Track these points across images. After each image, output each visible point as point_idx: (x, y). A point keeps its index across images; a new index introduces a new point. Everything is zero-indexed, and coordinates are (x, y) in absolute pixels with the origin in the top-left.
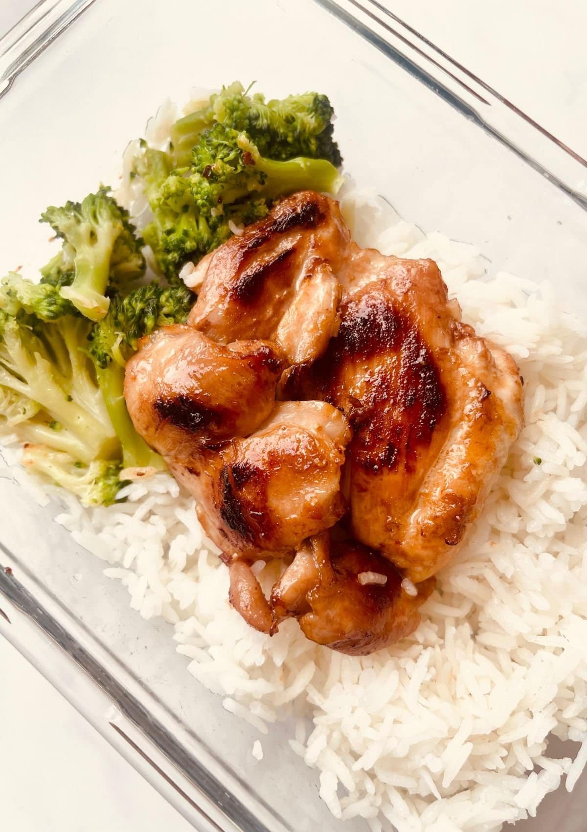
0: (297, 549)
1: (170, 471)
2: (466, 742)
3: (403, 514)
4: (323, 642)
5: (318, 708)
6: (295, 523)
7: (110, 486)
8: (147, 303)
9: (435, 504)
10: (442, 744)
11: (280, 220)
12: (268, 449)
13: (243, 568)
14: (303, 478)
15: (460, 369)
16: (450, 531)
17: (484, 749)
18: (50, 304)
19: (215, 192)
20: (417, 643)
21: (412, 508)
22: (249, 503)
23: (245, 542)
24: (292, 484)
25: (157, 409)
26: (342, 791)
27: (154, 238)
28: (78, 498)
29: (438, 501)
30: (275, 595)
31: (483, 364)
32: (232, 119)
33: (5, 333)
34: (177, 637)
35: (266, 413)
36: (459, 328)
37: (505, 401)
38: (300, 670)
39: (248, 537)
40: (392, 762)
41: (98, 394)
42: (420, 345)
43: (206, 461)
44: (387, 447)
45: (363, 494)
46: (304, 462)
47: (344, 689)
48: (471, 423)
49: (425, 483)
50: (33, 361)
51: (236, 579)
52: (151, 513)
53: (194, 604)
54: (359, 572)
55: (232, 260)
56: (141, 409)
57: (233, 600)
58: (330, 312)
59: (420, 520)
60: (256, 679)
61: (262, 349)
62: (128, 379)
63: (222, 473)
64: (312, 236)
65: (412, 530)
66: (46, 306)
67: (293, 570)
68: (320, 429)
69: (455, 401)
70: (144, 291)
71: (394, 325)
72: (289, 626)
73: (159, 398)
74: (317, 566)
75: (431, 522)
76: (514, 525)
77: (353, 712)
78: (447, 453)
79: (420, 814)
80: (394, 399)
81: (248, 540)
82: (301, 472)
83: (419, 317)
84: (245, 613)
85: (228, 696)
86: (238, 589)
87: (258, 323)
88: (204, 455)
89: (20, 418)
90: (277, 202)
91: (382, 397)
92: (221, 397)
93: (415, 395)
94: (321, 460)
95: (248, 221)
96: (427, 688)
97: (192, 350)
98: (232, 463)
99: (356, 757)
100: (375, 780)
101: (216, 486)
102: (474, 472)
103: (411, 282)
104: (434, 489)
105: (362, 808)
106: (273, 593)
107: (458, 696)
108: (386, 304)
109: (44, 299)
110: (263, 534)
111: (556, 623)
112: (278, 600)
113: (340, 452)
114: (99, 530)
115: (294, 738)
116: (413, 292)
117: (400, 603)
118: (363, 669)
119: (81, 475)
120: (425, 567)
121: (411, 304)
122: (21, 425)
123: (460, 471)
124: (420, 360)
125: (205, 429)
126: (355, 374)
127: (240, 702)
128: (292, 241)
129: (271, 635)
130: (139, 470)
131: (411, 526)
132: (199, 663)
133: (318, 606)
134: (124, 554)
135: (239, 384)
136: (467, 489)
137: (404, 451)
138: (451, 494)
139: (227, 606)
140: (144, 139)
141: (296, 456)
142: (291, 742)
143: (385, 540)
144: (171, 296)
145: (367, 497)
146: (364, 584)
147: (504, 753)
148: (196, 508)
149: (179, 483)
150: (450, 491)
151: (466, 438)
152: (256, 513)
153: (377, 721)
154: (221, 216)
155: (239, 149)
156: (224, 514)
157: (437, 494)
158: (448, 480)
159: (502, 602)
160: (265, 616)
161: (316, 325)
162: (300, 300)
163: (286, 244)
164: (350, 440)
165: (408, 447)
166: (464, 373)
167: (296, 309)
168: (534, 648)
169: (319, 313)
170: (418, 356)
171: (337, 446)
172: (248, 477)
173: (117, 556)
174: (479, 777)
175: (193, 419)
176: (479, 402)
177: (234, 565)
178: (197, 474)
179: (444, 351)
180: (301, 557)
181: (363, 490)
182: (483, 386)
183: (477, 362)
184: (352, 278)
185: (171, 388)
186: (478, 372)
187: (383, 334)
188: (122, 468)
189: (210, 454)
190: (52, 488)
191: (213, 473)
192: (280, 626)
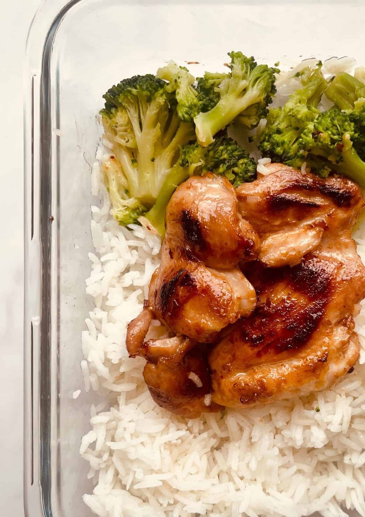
0: (177, 335)
1: (163, 241)
2: (161, 480)
3: (237, 368)
4: (147, 382)
5: (118, 405)
6: (187, 325)
7: (131, 217)
8: (230, 158)
9: (253, 379)
10: (152, 471)
11: (328, 187)
12: (208, 283)
13: (148, 317)
14: (209, 311)
15: (327, 338)
16: (247, 396)
17: (166, 492)
18: (187, 113)
19: (311, 145)
20: (186, 424)
21: (243, 371)
22: (178, 295)
23: (160, 308)
24: (203, 308)
25: (182, 214)
26: (92, 446)
27: (274, 119)
28: (111, 206)
29: (256, 379)
30: (148, 343)
31: (339, 346)
32: (360, 114)
33: (154, 100)
34: (91, 314)
35: (225, 267)
36: (349, 320)
37: (330, 371)
38: (127, 383)
39: (163, 307)
40: (124, 457)
41: (168, 171)
42: (322, 309)
43: (180, 257)
44: (260, 336)
45: (229, 343)
46: (217, 306)
47: (137, 409)
48: (304, 364)
49: (259, 367)
50: (155, 125)
51: (140, 318)
52: (136, 248)
53: (113, 308)
54: (193, 372)
55: (286, 182)
56: (177, 204)
57: (130, 326)
58: (300, 254)
59: (240, 378)
60: (106, 366)
61: (250, 241)
62: (185, 184)
63: (181, 270)
64: (334, 209)
65: (233, 379)
66: (184, 112)
67: (167, 342)
68: (239, 298)
69: (309, 348)
70: (236, 150)
71: (322, 289)
72: (141, 361)
73: (188, 210)
74: (178, 350)
75: (243, 385)
76: (280, 424)
77: (130, 422)
78: (282, 365)
79: (113, 488)
80: (286, 319)
81: (162, 309)
82: (211, 308)
83: (335, 297)
84: (129, 337)
85: (87, 361)
86: (137, 323)
87: (267, 222)
88: (182, 254)
89: (123, 142)
90: (337, 176)
91: (282, 313)
92: (213, 240)
93: (295, 327)
94: (224, 312)
95: (313, 171)
96: (169, 445)
97: (224, 206)
98: (189, 271)
99: (113, 440)
100: (110, 457)
101: (173, 272)
102: (283, 384)
103: (351, 278)
104: (261, 373)
105: (94, 461)
106: (148, 342)
107: (179, 462)
108: (329, 276)
109: (187, 107)
110: (170, 314)
111: (251, 480)
112: (147, 346)
113: (236, 317)
114: (106, 230)
115: (96, 406)
116: (347, 283)
117: (197, 401)
118: (153, 410)
119: (123, 198)
120: (222, 399)
121: (340, 288)
122: (120, 146)
123: (278, 377)
124: (315, 316)
125: (193, 245)
126: (282, 291)
127: (89, 368)
128: (322, 202)
129: (130, 357)
130: (150, 225)
131: (235, 377)
132: (89, 334)
133: (161, 367)
134: (106, 253)
135: (226, 244)
136: (272, 387)
137: (265, 345)
138: (264, 383)
139: (125, 325)
140: (323, 63)
141: (216, 299)
142: (93, 405)
143: (218, 370)
144: (246, 164)
145: (231, 346)
146: (189, 378)
147: (172, 502)
148: (156, 269)
149: (161, 251)
150: (265, 381)
151: (295, 368)
152: (176, 303)
153: (135, 435)
154: (304, 156)
155: (342, 138)
156: (164, 287)
157: (258, 376)
158: (269, 375)
159: (240, 448)
160: (136, 347)
161: (287, 253)
162: (293, 234)
163: (318, 201)
164: (247, 316)
165: (268, 344)
166: (326, 341)
167: (287, 237)
168: (231, 479)
169: (294, 249)
170: (316, 313)
171: (237, 313)
172: (188, 285)
173: (102, 250)
174: (152, 500)
175: (192, 235)
176: (317, 359)
177: (146, 311)
178: (172, 257)
179: (330, 323)
180: (175, 340)
181: (232, 341)
182: (327, 355)
183: (337, 342)
184: (331, 247)
185: (197, 212)
186: (333, 347)
187: (313, 287)
188: (144, 215)
189: (185, 256)
190: (105, 189)
191: (177, 266)
192: (137, 357)
